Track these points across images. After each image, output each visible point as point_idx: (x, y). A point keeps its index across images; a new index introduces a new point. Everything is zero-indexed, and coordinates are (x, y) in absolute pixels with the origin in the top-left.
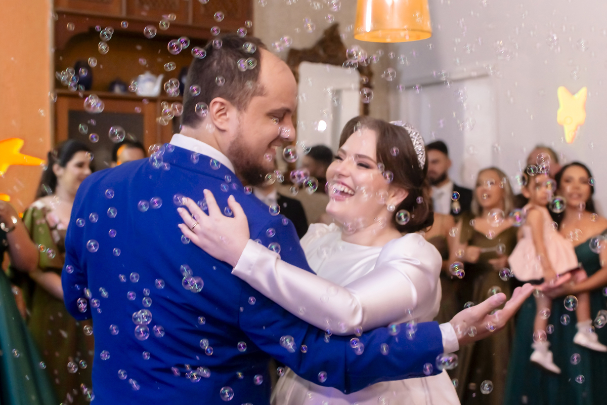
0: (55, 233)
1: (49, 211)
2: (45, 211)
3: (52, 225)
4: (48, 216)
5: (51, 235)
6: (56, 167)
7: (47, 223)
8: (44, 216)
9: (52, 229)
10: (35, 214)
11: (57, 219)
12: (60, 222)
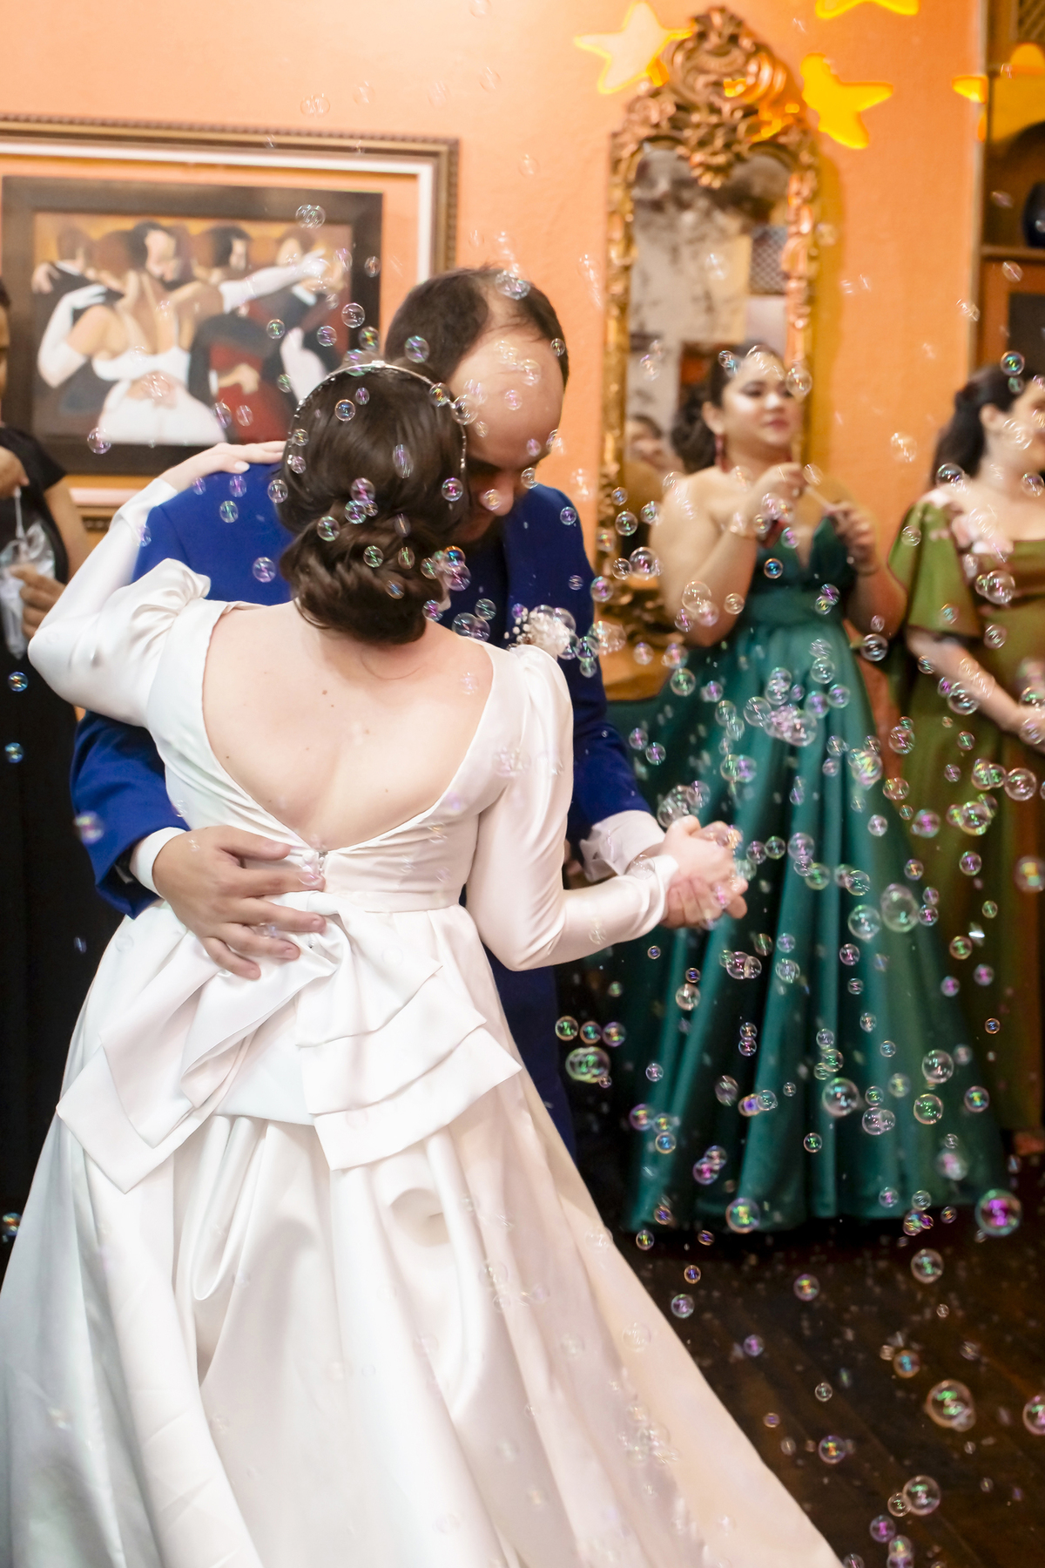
0: (969, 560)
1: (959, 512)
2: (951, 512)
3: (963, 542)
4: (959, 524)
5: (961, 565)
6: (987, 414)
7: (953, 538)
8: (948, 523)
9: (962, 551)
10: (929, 518)
11: (973, 533)
12: (980, 538)
